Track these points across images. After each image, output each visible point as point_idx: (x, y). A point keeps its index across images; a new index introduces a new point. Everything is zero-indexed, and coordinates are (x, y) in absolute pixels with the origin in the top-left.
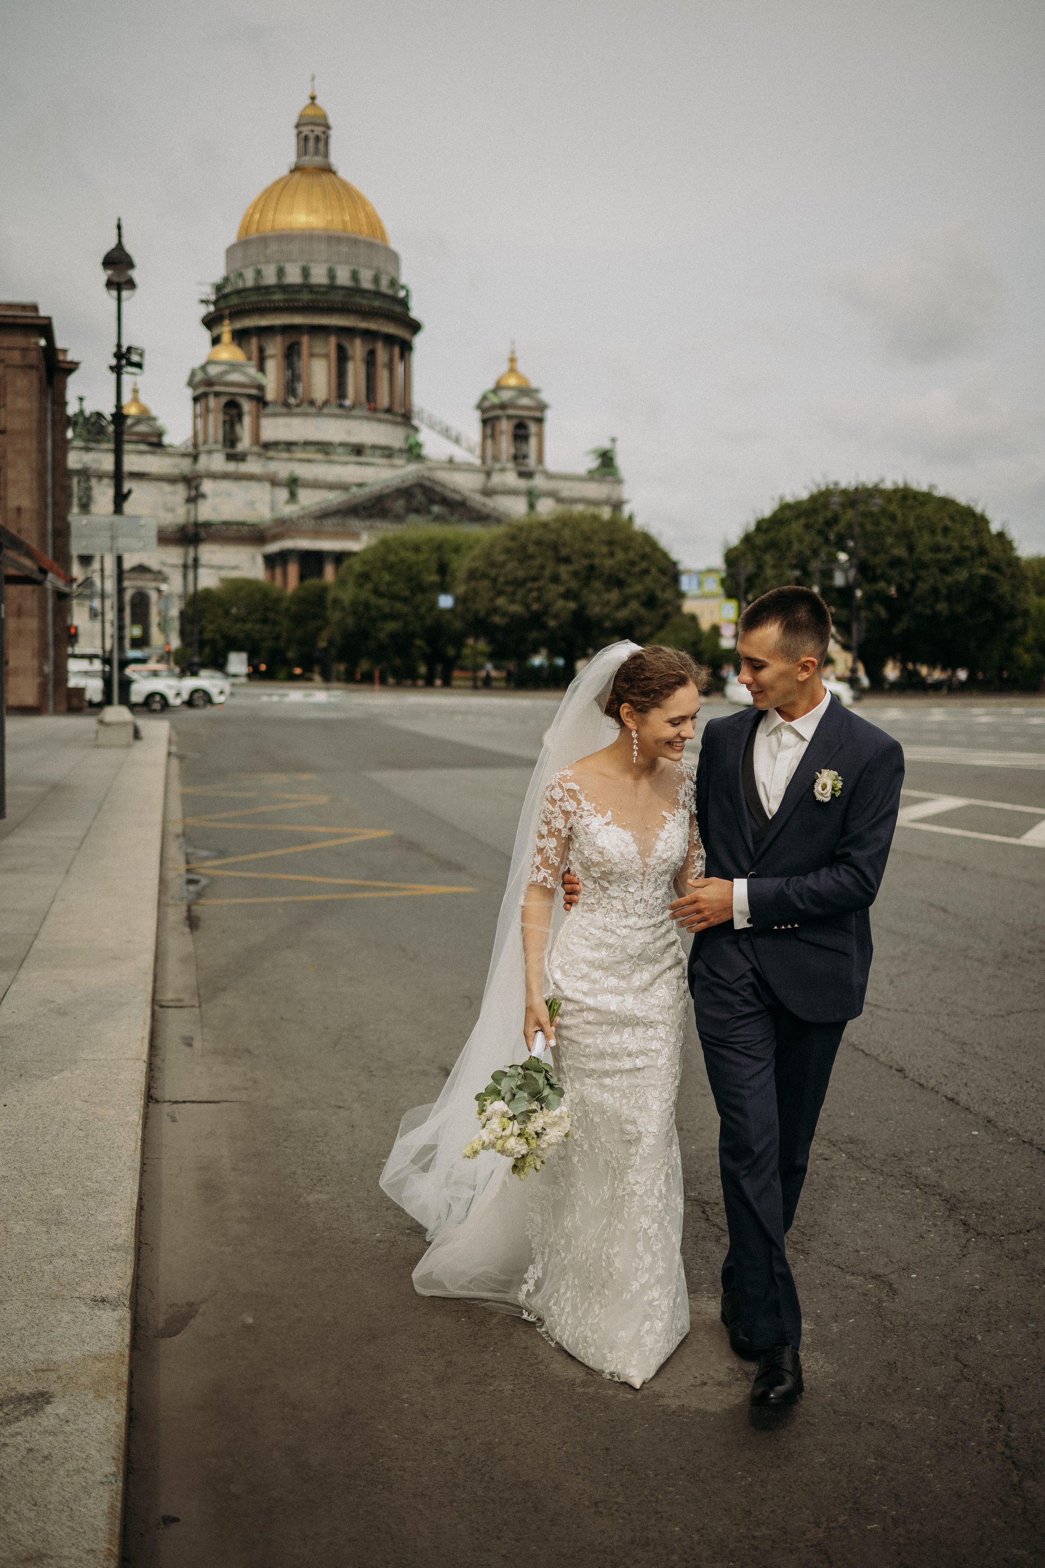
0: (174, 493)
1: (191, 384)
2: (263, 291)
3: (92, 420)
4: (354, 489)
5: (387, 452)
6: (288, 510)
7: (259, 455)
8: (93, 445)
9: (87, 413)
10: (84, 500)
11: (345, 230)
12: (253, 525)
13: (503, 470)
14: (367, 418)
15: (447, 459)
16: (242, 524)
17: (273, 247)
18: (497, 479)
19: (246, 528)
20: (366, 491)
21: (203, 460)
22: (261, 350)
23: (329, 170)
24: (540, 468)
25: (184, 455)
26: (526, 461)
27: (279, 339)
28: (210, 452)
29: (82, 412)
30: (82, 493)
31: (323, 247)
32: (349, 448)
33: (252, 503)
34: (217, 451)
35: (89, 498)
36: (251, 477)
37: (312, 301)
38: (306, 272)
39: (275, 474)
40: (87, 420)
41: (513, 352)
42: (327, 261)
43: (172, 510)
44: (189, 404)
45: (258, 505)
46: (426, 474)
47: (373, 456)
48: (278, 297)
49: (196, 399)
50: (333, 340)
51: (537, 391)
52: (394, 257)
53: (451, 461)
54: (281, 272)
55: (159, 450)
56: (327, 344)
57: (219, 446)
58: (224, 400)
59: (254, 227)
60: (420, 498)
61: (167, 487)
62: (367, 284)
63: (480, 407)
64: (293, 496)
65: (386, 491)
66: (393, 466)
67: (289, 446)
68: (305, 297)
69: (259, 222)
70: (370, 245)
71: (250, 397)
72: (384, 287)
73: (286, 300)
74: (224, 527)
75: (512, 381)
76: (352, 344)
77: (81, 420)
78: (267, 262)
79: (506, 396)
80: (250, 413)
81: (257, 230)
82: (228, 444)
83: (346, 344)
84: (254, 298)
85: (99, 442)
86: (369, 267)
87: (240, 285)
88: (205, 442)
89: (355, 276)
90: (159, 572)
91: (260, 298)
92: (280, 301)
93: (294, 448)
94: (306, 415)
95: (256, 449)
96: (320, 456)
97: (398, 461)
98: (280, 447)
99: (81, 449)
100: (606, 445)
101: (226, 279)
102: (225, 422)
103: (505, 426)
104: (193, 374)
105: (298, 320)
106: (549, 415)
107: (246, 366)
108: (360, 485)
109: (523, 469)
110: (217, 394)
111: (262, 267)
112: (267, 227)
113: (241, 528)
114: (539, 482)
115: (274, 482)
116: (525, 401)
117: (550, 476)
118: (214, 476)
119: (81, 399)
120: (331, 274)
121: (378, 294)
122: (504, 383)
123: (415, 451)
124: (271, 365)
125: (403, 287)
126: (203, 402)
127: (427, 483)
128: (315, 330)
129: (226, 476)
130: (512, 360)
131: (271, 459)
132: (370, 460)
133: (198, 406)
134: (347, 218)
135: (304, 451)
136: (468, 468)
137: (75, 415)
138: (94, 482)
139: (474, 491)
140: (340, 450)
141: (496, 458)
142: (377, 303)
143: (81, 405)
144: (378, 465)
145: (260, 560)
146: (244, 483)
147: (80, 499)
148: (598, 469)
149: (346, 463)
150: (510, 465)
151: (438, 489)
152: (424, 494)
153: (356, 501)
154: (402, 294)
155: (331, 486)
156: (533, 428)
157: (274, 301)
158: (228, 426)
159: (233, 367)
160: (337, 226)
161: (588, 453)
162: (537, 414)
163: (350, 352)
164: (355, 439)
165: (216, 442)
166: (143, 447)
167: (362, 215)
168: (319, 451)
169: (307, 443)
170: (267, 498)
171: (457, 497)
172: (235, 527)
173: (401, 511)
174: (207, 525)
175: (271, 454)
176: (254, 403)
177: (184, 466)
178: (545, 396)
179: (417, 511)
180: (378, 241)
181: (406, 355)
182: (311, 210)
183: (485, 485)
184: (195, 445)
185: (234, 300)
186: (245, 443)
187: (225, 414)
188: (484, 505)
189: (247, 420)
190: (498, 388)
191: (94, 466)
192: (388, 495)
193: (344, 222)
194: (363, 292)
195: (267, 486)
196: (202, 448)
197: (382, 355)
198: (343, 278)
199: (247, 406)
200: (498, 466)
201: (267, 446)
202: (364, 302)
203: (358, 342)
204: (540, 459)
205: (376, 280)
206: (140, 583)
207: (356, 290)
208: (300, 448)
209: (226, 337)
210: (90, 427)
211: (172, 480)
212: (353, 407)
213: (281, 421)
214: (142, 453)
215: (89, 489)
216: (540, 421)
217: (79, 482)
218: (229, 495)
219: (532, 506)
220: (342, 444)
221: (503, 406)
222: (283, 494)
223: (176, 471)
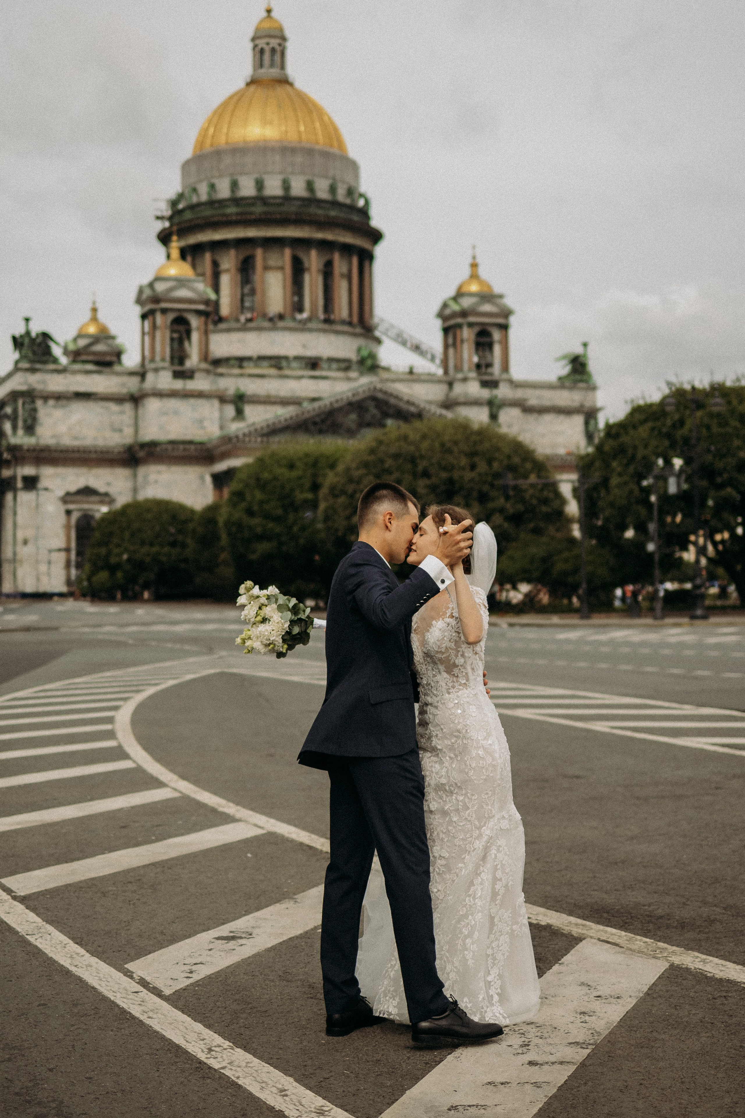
0: (122, 412)
1: (139, 301)
2: (216, 205)
3: (38, 341)
4: (305, 404)
5: (343, 365)
6: (235, 427)
7: (208, 372)
8: (38, 366)
9: (33, 334)
10: (29, 422)
11: (300, 141)
12: (201, 444)
13: (465, 380)
14: (324, 331)
15: (407, 370)
16: (191, 442)
17: (227, 160)
18: (459, 389)
19: (192, 447)
20: (316, 405)
21: (150, 377)
22: (215, 264)
23: (285, 81)
24: (505, 376)
25: (132, 374)
26: (489, 370)
27: (233, 252)
28: (156, 370)
29: (28, 333)
30: (26, 415)
31: (277, 158)
32: (304, 363)
33: (200, 421)
34: (163, 368)
35: (34, 419)
36: (200, 395)
37: (265, 213)
38: (260, 185)
39: (226, 390)
40: (33, 341)
41: (474, 258)
42: (281, 173)
43: (120, 431)
44: (138, 321)
45: (206, 423)
46: (379, 386)
47: (330, 369)
48: (232, 210)
49: (144, 317)
50: (288, 252)
51: (501, 296)
52: (353, 166)
53: (411, 372)
54: (234, 185)
55: (106, 370)
56: (283, 255)
57: (167, 364)
58: (171, 316)
59: (208, 142)
60: (374, 411)
61: (114, 407)
62: (322, 193)
63: (440, 315)
64: (240, 413)
65: (336, 405)
66: (349, 379)
67: (241, 361)
68: (259, 209)
69: (213, 137)
70: (326, 155)
71: (199, 313)
72: (341, 196)
73: (237, 214)
74: (170, 447)
75: (474, 288)
76: (309, 256)
77: (26, 341)
78: (221, 176)
79: (466, 303)
80: (198, 329)
81: (212, 145)
82: (176, 361)
83: (301, 255)
84: (208, 212)
85: (45, 362)
86: (326, 177)
87: (195, 200)
88: (152, 360)
89: (310, 186)
90: (106, 494)
91: (214, 212)
92: (231, 215)
93: (245, 364)
94: (260, 329)
95: (204, 366)
96: (273, 371)
97: (353, 374)
98: (232, 362)
99: (27, 370)
100: (578, 350)
101: (181, 196)
102: (172, 339)
103: (467, 334)
104: (141, 291)
105: (252, 233)
106: (513, 320)
107: (194, 281)
108: (314, 400)
109: (486, 378)
110: (164, 311)
111: (215, 181)
112: (222, 140)
113: (187, 446)
114: (503, 392)
115: (223, 400)
116: (487, 308)
117: (515, 385)
118: (160, 394)
119: (27, 320)
120: (286, 186)
121: (335, 204)
122: (465, 289)
123: (369, 362)
124: (225, 280)
125: (361, 195)
126: (151, 318)
127: (380, 395)
128: (269, 243)
129: (173, 394)
130: (474, 266)
131: (221, 375)
132: (324, 373)
133: (147, 323)
134: (302, 128)
135: (257, 366)
136: (430, 379)
137: (21, 336)
138: (39, 403)
139: (430, 402)
140: (294, 364)
141: (458, 368)
142: (333, 213)
143: (27, 325)
144: (335, 379)
145: (208, 479)
146: (192, 401)
147: (25, 421)
148: (568, 376)
149: (300, 377)
150: (473, 374)
151: (392, 401)
152: (377, 407)
153: (307, 416)
154: (361, 203)
155: (284, 402)
156: (496, 335)
157: (224, 215)
158: (176, 345)
159: (181, 282)
160: (292, 137)
161: (558, 359)
162: (501, 321)
163: (306, 265)
164: (311, 353)
165: (163, 360)
166: (90, 367)
167: (317, 124)
168: (271, 366)
169: (261, 358)
170: (216, 414)
171: (412, 409)
172: (181, 447)
173: (353, 426)
174: (153, 445)
175: (221, 370)
176: (203, 319)
177: (132, 384)
178: (509, 302)
179: (369, 425)
180: (335, 150)
181: (367, 264)
182: (265, 122)
183: (447, 396)
184: (143, 364)
185: (188, 215)
186: (193, 360)
187: (173, 331)
188: (441, 415)
189: (195, 336)
190: (459, 295)
191: (39, 387)
192: (340, 409)
193: (299, 132)
194: (319, 202)
195: (216, 403)
196: (149, 366)
197: (340, 265)
198: (298, 189)
199: (195, 322)
200: (460, 376)
201: (217, 362)
202: (320, 212)
203: (314, 253)
204: (505, 367)
205: (333, 189)
206: (86, 506)
207: (312, 201)
208: (251, 364)
209: (175, 253)
210: (36, 348)
211: (119, 399)
212: (310, 319)
213: (235, 336)
214: (88, 372)
215: (35, 410)
216: (504, 328)
217: (24, 404)
218: (176, 413)
219: (494, 417)
220: (297, 358)
221: (464, 314)
222: (230, 410)
223: (124, 391)
